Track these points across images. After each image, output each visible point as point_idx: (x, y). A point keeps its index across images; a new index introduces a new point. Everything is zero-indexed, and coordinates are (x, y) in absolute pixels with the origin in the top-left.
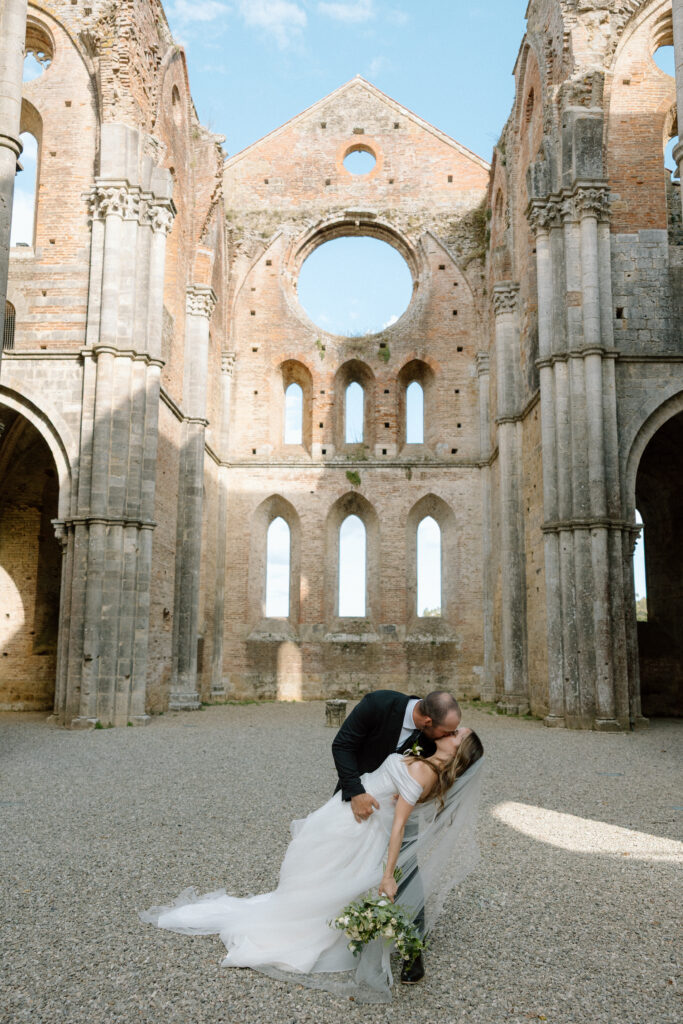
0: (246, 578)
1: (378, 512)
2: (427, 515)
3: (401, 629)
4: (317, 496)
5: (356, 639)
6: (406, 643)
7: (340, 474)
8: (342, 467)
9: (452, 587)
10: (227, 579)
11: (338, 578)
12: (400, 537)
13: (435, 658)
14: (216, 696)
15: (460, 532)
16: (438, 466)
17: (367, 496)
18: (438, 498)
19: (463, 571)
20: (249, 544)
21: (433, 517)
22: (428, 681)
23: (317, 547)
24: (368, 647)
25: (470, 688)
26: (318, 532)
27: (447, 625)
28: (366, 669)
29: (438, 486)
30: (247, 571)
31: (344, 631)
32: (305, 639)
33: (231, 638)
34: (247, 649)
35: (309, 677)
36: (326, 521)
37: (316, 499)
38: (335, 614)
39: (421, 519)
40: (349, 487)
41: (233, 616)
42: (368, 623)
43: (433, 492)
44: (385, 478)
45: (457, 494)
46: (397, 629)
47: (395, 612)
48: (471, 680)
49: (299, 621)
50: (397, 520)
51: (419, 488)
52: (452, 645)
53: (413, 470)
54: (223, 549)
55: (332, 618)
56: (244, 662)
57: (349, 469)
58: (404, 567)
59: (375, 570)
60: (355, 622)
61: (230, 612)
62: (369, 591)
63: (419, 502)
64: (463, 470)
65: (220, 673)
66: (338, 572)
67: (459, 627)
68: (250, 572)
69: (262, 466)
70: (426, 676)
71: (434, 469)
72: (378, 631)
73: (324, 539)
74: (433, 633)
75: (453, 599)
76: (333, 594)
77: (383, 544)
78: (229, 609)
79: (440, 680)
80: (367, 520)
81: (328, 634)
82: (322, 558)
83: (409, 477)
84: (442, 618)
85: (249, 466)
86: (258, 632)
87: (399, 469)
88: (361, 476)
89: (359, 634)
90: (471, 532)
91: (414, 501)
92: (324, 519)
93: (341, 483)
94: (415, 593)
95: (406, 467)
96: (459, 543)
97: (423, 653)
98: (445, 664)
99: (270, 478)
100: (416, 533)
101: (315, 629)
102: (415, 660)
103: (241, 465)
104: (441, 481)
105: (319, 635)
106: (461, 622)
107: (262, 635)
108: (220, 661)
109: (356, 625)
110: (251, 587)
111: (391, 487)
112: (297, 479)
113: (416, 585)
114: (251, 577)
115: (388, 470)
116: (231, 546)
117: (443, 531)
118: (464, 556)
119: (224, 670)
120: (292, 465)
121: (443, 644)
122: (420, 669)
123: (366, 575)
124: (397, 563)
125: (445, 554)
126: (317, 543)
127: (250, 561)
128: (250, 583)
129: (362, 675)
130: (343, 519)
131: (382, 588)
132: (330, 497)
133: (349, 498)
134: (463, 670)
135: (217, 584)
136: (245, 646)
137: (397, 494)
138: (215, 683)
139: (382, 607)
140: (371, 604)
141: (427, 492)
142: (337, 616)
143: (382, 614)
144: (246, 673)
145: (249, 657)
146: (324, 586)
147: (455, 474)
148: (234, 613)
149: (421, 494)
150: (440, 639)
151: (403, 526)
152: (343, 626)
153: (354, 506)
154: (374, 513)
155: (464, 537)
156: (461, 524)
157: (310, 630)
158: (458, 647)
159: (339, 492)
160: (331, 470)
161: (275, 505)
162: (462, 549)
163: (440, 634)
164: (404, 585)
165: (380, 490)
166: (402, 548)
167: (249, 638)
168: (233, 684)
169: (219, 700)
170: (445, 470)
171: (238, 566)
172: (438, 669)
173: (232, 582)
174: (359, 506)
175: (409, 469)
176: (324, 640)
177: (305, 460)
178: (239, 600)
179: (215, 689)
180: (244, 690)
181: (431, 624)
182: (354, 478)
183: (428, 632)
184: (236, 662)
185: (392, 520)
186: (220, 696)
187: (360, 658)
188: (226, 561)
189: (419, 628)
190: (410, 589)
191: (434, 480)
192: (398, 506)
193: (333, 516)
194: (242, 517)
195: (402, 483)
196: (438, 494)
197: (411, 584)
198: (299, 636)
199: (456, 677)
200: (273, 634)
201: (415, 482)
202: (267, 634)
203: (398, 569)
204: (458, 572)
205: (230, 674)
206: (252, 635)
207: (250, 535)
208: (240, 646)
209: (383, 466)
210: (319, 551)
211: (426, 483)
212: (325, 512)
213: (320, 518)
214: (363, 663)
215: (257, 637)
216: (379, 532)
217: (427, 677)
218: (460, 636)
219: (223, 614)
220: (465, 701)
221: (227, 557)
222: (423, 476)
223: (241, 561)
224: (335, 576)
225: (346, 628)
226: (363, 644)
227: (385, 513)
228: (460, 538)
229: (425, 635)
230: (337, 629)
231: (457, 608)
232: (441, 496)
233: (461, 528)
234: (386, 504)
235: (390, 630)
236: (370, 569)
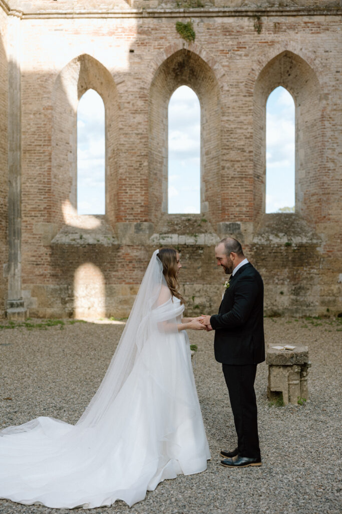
0: (48, 164)
1: (218, 76)
2: (279, 84)
3: (248, 228)
4: (140, 57)
5: (190, 240)
6: (254, 245)
7: (168, 27)
8: (171, 16)
9: (311, 175)
10: (24, 166)
11: (167, 166)
12: (246, 110)
13: (290, 264)
14: (14, 314)
15: (324, 102)
16: (297, 13)
17: (203, 56)
18: (297, 56)
19: (328, 153)
20: (50, 120)
21: (286, 87)
22: (282, 293)
23: (139, 123)
24: (206, 251)
25: (334, 301)
26: (140, 103)
27: (304, 223)
28: (203, 278)
29: (296, 41)
30: (50, 154)
31: (174, 231)
32: (126, 241)
33: (30, 241)
34: (51, 255)
35: (131, 289)
36: (151, 89)
37: (137, 60)
38: (163, 211)
39: (272, 89)
40: (178, 43)
41: (33, 213)
42: (205, 221)
43: (290, 49)
44: (227, 31)
45: (321, 51)
46: (242, 227)
47: (239, 206)
48: (335, 291)
49: (119, 218)
50: (242, 86)
51: (272, 43)
52: (313, 247)
53: (265, 20)
54: (17, 126)
55: (159, 215)
56: (48, 271)
57: (180, 20)
58: (251, 149)
59: (214, 153)
60: (189, 220)
61: (29, 207)
62: (205, 180)
63: (271, 64)
64: (329, 18)
65: (18, 284)
66: (167, 158)
67: (321, 225)
68: (53, 156)
69: (65, 15)
70: (279, 286)
71: (292, 19)
72: (217, 231)
73: (149, 114)
74: (286, 233)
75: (313, 189)
76: (160, 186)
77: (225, 118)
78: (27, 205)
79: (297, 291)
80: (203, 90)
81: (155, 235)
82: (146, 138)
83: (258, 29)
84: (297, 214)
85: (47, 15)
86: (66, 233)
87: (246, 19)
88: (196, 28)
89: (193, 234)
90: (339, 102)
91: (265, 61)
92: (148, 86)
93: (170, 38)
94: (263, 183)
95: (254, 16)
96: (323, 116)
97: (276, 257)
98: (304, 271)
99: (77, 33)
100: (265, 106)
101: (138, 228)
102: (265, 266)
103: (39, 15)
104: (299, 35)
105: (143, 237)
106: (324, 219)
107: (71, 237)
108: (18, 270)
109: (189, 224)
110: (55, 176)
111: (235, 43)
112: (112, 33)
113: (265, 173)
114: (54, 163)
115: (230, 20)
116: (28, 123)
117: (298, 104)
118: (329, 133)
119: (24, 281)
120: (105, 15)
121: (301, 246)
122: (272, 277)
123: (202, 161)
124: (242, 143)
125: (301, 134)
126: (140, 118)
127: (53, 144)
128: (54, 170)
129: (198, 286)
130: (172, 91)
131: (222, 176)
132: (155, 57)
133: (180, 59)
134: (326, 279)
135: (11, 171)
136: (49, 251)
137: (242, 52)
138: (13, 297)
139: (223, 200)
140: (207, 197)
141: (282, 50)
142: (165, 213)
143: (223, 209)
144: (52, 285)
145: (54, 265)
146: (149, 173)
147: (319, 25)
148: (34, 209)
149: (274, 53)
150: (296, 240)
151: (250, 95)
152: (173, 224)
153: (187, 71)
154: (212, 79)
155: (329, 108)
156: (326, 92)
157: (132, 230)
158: (320, 250)
159: (166, 51)
160: (155, 20)
161: (84, 71)
162: (326, 123)
163: (296, 234)
164: (251, 172)
165: (221, 48)
166: (249, 124)
167: (53, 241)
168: (35, 299)
169: (16, 319)
170: (306, 19)
171: (38, 148)
172: (294, 278)
173: (30, 171)
174: (192, 72)
175: (259, 18)
176: (149, 242)
177: (122, 8)
178: (41, 193)
179: (12, 305)
180: (50, 306)
181: (284, 222)
182: (186, 31)
183: (282, 232)
184: (38, 271)
185: (237, 86)
186: (19, 313)
187: (196, 265)
188: (22, 143)
189: (268, 226)
190: (258, 177)
191: (292, 33)
192: (243, 69)
193: (159, 84)
194: (41, 86)
195: (248, 38)
196: (296, 52)
197: (260, 172)
198: (117, 237)
199: (317, 288)
200: (84, 236)
201: (266, 36)
202: (77, 236)
203: (243, 151)
204: (322, 153)
205: (32, 286)
206: (58, 236)
207: (51, 108)
208: (43, 250)
209: (225, 14)
210: (142, 129)
211: (281, 37)
212: (150, 77)
213: (142, 85)
214: (200, 271)
215: (65, 240)
216: (219, 103)
217: (280, 288)
218: (322, 236)
219: (19, 211)
220: (326, 316)
221: (23, 137)
222: (277, 28)
223: (41, 143)
224: (163, 161)
225: (177, 228)
226: (200, 247)
227: (227, 78)
228: (325, 109)
229: (277, 236)
230: (165, 229)
231: (319, 201)
232: (301, 55)
233: (326, 96)
234: (228, 66)
235: (233, 229)
236: (207, 153)
